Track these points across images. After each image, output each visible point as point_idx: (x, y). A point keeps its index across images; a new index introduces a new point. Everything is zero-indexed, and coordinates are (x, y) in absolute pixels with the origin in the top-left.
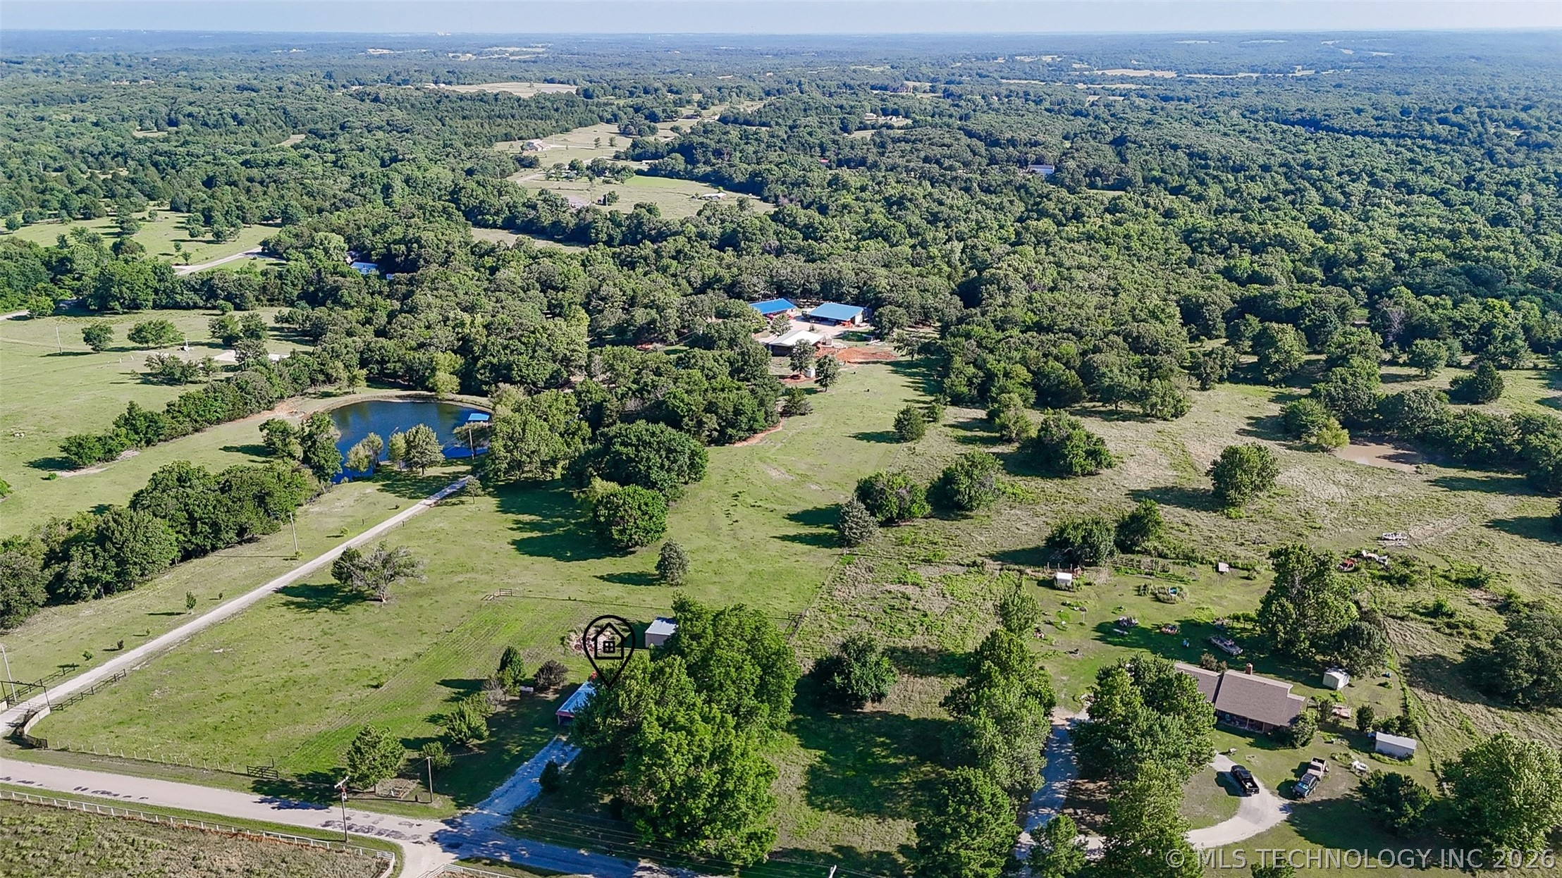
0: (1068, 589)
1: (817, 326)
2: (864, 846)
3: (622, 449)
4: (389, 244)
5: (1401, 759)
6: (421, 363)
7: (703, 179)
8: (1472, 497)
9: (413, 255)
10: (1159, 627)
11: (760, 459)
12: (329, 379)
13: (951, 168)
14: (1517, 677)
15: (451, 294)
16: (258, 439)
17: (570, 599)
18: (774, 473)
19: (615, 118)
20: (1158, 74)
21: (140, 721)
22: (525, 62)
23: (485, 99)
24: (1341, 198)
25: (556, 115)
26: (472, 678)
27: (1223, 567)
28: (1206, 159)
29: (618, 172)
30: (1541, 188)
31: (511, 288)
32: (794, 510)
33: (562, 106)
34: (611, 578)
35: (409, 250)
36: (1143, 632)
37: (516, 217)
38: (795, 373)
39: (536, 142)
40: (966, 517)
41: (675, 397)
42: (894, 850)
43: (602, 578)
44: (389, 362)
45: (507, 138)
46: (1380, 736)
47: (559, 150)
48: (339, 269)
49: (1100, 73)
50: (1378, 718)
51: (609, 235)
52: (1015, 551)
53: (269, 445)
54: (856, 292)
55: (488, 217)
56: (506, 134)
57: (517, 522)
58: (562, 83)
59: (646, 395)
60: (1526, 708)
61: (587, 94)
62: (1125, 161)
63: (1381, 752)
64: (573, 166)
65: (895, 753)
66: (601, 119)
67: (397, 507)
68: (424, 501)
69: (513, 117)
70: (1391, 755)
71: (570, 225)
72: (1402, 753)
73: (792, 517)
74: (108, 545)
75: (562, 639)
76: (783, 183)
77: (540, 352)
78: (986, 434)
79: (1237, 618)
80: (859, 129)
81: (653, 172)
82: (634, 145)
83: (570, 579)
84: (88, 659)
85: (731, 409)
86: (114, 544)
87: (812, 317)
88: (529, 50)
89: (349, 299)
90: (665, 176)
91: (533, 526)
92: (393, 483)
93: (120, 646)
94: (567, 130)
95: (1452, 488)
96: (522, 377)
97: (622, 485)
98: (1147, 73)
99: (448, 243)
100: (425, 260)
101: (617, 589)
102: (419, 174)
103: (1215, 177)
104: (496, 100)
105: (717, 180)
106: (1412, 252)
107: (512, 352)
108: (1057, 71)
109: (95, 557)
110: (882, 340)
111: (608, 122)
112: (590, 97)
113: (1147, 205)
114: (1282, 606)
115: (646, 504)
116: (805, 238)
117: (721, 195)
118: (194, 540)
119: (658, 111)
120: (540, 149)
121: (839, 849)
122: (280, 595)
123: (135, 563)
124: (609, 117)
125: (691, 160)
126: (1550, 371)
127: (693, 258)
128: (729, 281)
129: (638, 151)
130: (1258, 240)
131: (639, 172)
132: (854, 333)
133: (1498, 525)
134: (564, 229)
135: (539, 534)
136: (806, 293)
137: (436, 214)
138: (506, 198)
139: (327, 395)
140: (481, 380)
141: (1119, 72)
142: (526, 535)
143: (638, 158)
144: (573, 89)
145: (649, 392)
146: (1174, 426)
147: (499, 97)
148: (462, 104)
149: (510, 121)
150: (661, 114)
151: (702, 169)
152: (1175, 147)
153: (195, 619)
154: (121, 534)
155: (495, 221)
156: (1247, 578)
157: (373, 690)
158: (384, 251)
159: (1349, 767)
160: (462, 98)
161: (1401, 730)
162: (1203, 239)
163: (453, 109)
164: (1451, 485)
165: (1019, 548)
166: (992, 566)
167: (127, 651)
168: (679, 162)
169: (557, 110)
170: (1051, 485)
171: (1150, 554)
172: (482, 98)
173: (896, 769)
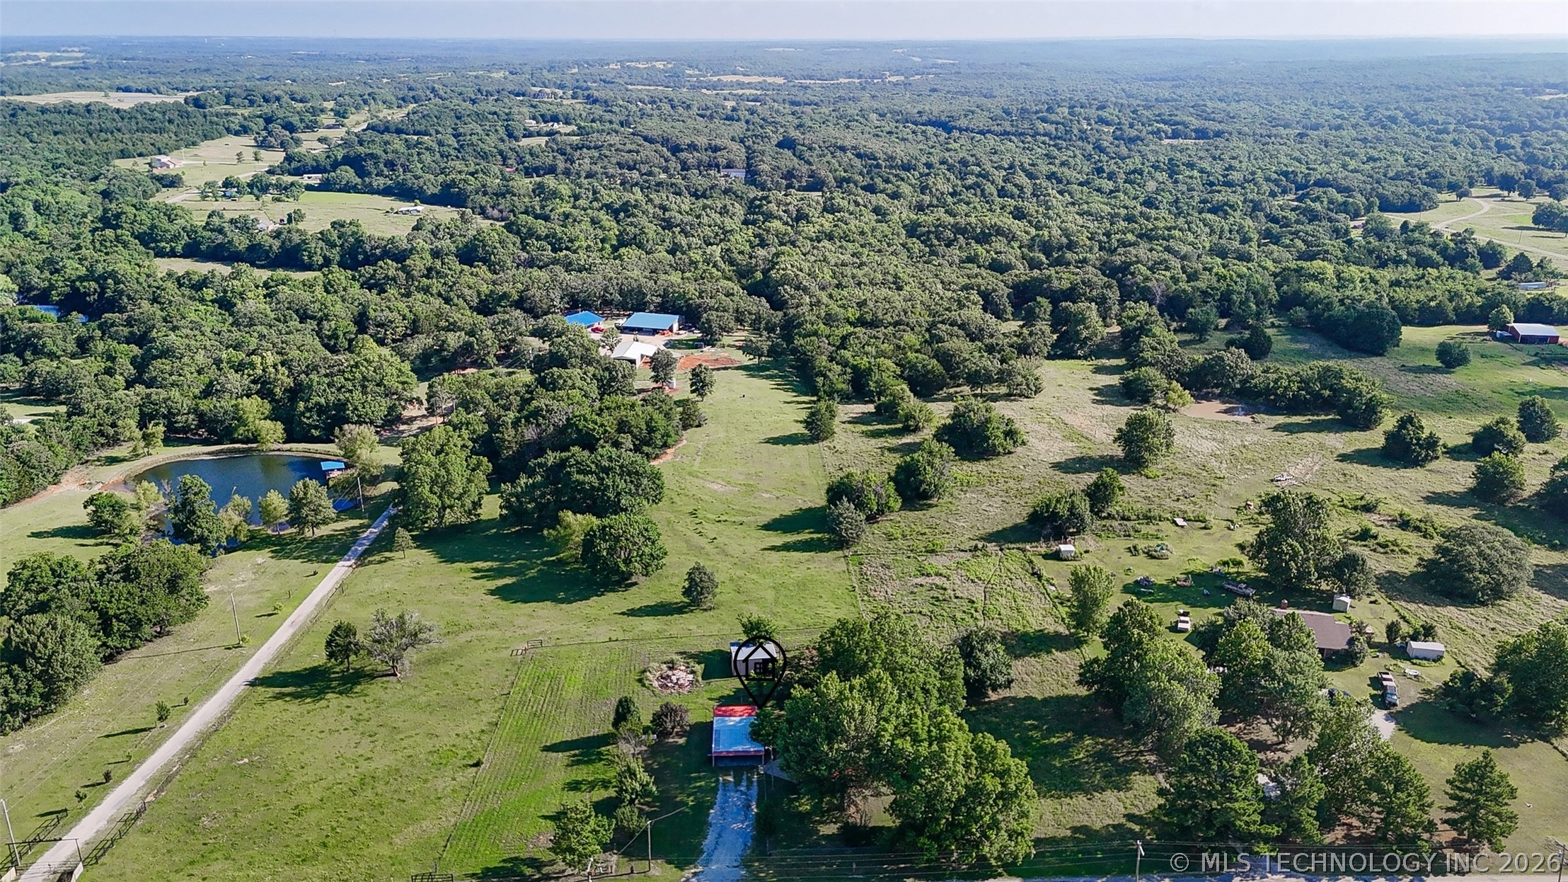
0: (1074, 559)
1: (639, 337)
2: (1098, 822)
3: (581, 477)
4: (74, 282)
5: (1435, 661)
6: (225, 413)
7: (386, 192)
8: (1309, 437)
9: (109, 293)
10: (1174, 582)
11: (690, 474)
12: (114, 441)
13: (650, 174)
14: (1476, 579)
15: (197, 332)
16: (82, 517)
17: (610, 640)
18: (715, 487)
19: (244, 130)
20: (769, 80)
21: (215, 855)
22: (72, 68)
23: (74, 110)
24: (1016, 191)
25: (172, 127)
26: (575, 737)
27: (1180, 521)
28: (875, 159)
29: (286, 189)
30: (1157, 175)
31: (266, 321)
32: (765, 520)
33: (175, 116)
34: (632, 613)
35: (103, 288)
36: (1163, 588)
37: (201, 243)
38: (659, 385)
39: (164, 159)
40: (931, 506)
41: (586, 420)
42: (1123, 821)
43: (623, 614)
44: (178, 414)
45: (124, 154)
46: (1414, 644)
47: (196, 167)
48: (28, 315)
49: (715, 79)
50: (1405, 629)
51: (325, 258)
52: (998, 532)
53: (98, 524)
54: (659, 300)
55: (163, 244)
56: (122, 151)
57: (477, 570)
58: (141, 91)
59: (541, 420)
60: (1483, 604)
61: (197, 103)
62: (810, 164)
63: (1417, 658)
64: (227, 184)
65: (1050, 733)
66: (228, 130)
67: (315, 573)
68: (341, 563)
69: (119, 130)
70: (1425, 659)
71: (275, 248)
72: (1435, 657)
73: (767, 527)
74: (30, 662)
75: (640, 681)
76: (485, 193)
77: (371, 386)
78: (886, 427)
79: (1225, 563)
80: (525, 136)
81: (325, 187)
82: (289, 159)
83: (591, 620)
84: (81, 799)
85: (644, 427)
86: (37, 659)
87: (626, 328)
88: (65, 54)
89: (55, 348)
90: (340, 191)
91: (499, 573)
92: (281, 547)
93: (107, 776)
94: (194, 144)
95: (1292, 432)
96: (360, 416)
97: (599, 516)
98: (761, 79)
99: (148, 276)
100: (129, 298)
101: (650, 624)
102: (49, 198)
103: (896, 176)
104: (89, 111)
105: (405, 193)
106: (1108, 234)
107: (339, 390)
108: (674, 78)
109: (16, 679)
110: (713, 346)
111: (237, 133)
112: (203, 107)
113: (857, 204)
114: (1291, 545)
115: (646, 530)
116: (554, 250)
117: (419, 208)
118: (110, 643)
119: (295, 120)
120: (172, 166)
121: (1075, 830)
122: (260, 689)
123: (67, 679)
124: (238, 128)
125: (362, 173)
126: (1286, 327)
127: (447, 275)
128: (516, 298)
129: (294, 164)
130: (979, 231)
131: (309, 188)
132: (680, 342)
133: (1344, 458)
134: (267, 252)
135: (514, 580)
136: (607, 303)
137: (108, 244)
138: (181, 222)
139: (113, 461)
140: (309, 425)
141: (734, 78)
142: (501, 582)
143: (298, 172)
144: (180, 98)
145: (544, 417)
146: (1038, 400)
147: (92, 108)
148: (46, 116)
149: (119, 136)
150: (299, 125)
151: (379, 182)
152: (843, 149)
153: (174, 732)
154: (45, 646)
155: (173, 249)
156: (1205, 528)
157: (475, 769)
158: (67, 289)
159: (1404, 675)
160: (43, 110)
161: (1426, 636)
162: (929, 232)
163: (37, 123)
164: (1290, 429)
165: (1000, 528)
166: (992, 547)
167: (119, 782)
168: (347, 174)
169: (170, 121)
170: (981, 466)
171: (1114, 518)
172: (70, 110)
173: (1065, 747)
